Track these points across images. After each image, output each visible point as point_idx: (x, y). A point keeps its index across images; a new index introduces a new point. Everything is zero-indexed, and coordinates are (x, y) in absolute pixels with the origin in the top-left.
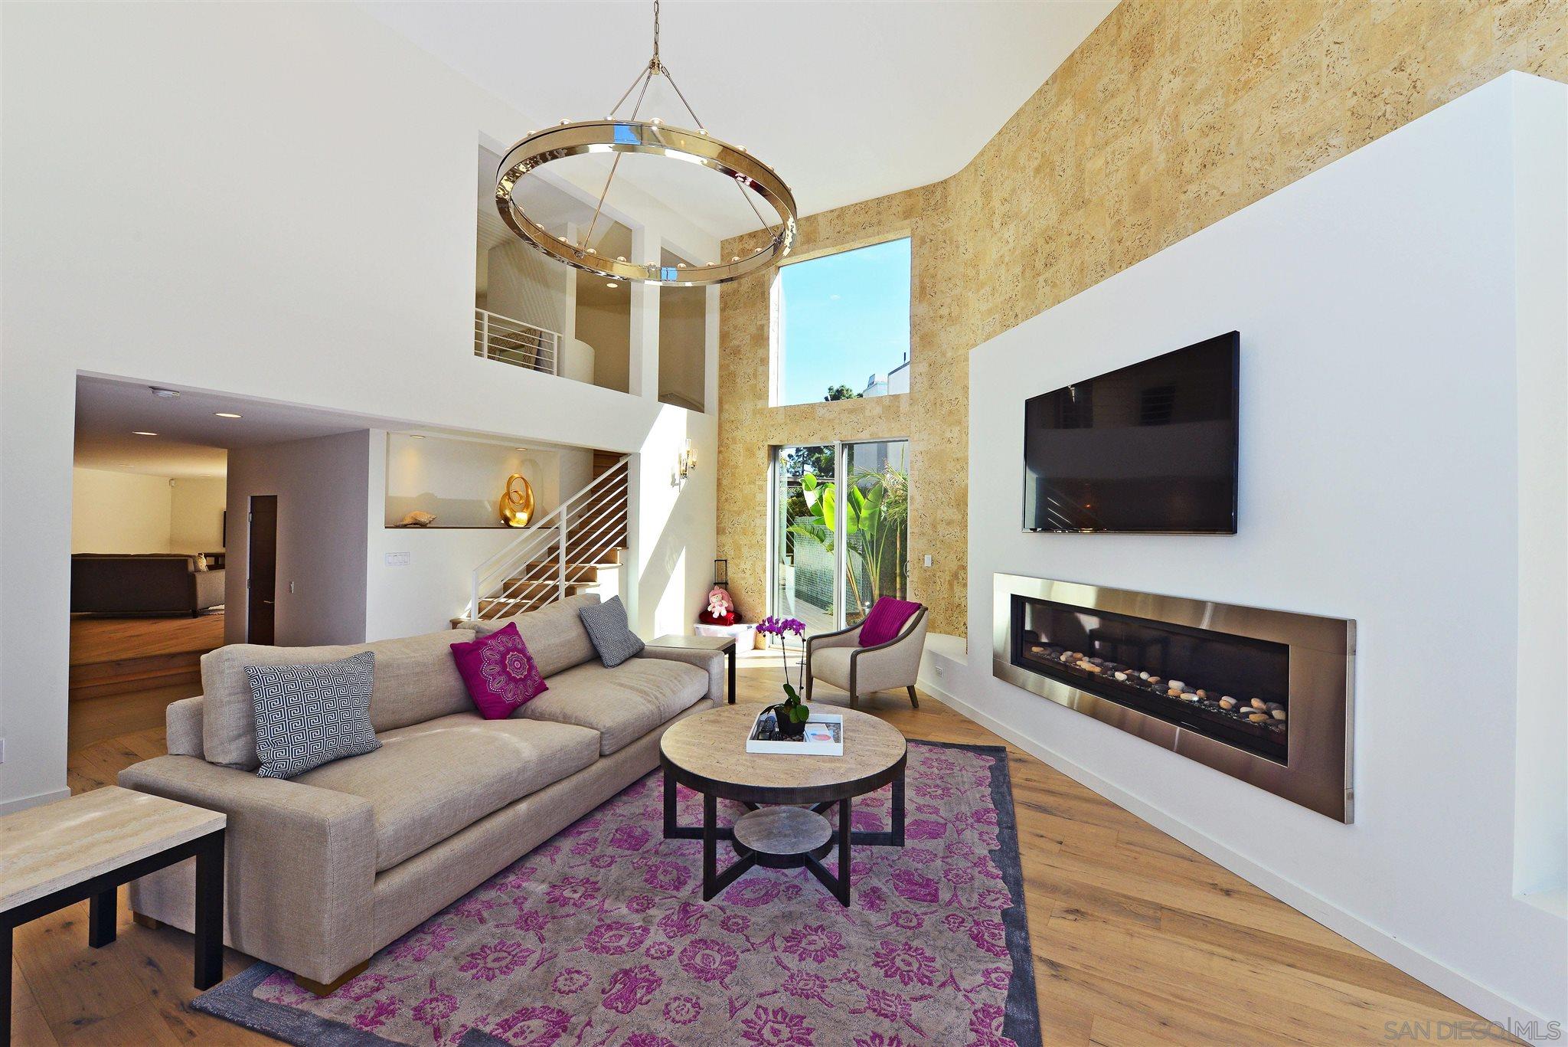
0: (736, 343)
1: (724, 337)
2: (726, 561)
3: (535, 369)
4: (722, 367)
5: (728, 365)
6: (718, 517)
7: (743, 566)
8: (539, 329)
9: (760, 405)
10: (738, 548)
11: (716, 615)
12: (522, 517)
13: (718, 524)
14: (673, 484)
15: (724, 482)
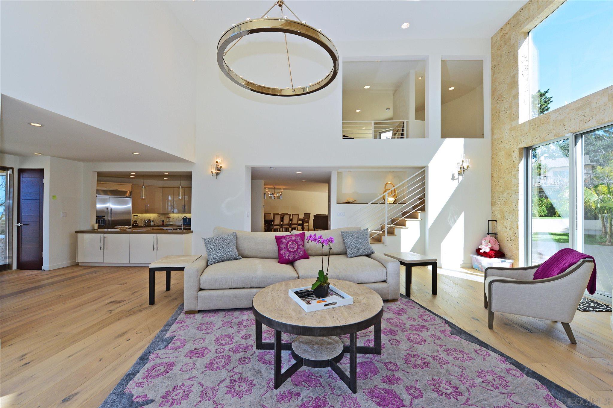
0: (499, 92)
1: (494, 91)
2: (496, 221)
3: (401, 138)
4: (493, 109)
5: (496, 107)
6: (492, 195)
7: (505, 224)
8: (402, 121)
9: (514, 124)
10: (502, 213)
11: (482, 251)
12: (391, 200)
13: (492, 199)
14: (453, 178)
15: (495, 175)
